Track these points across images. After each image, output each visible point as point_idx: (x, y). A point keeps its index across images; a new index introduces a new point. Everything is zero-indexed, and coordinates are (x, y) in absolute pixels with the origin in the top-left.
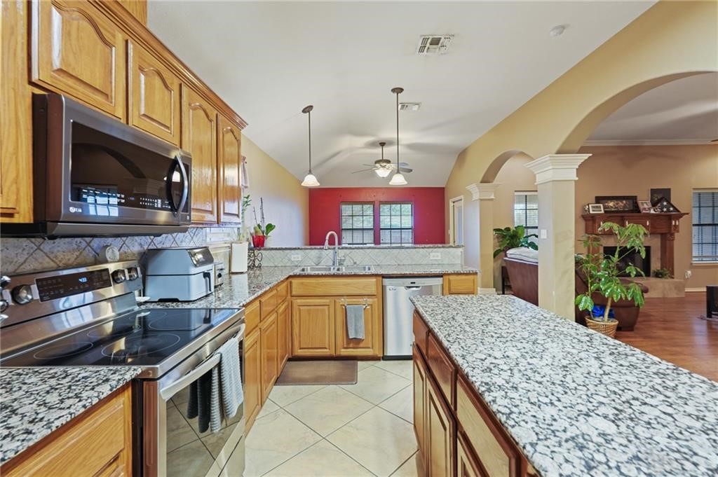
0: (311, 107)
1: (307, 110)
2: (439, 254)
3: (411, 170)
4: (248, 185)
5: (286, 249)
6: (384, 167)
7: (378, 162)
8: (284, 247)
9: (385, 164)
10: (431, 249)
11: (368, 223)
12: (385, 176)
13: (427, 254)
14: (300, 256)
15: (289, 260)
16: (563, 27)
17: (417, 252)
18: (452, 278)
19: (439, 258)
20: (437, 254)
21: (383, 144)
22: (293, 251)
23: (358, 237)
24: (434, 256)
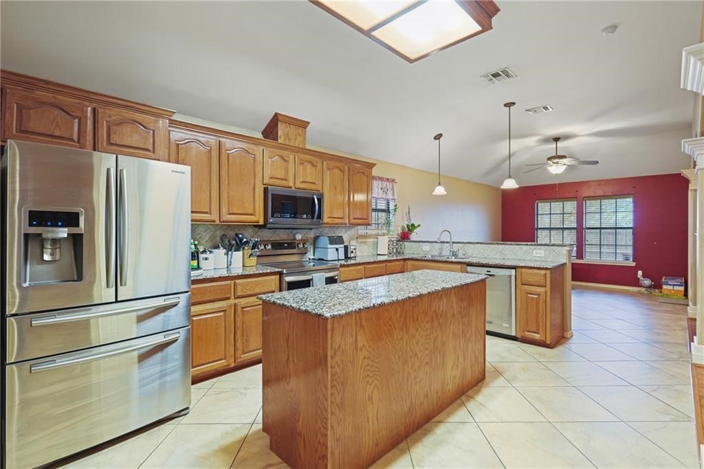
0: (441, 135)
1: (438, 137)
2: (543, 251)
3: (597, 162)
4: (396, 197)
5: (420, 242)
6: (557, 163)
7: (549, 159)
8: (424, 240)
9: (556, 160)
10: (534, 247)
11: (571, 222)
12: (560, 172)
13: (531, 251)
14: (428, 247)
15: (422, 249)
16: (615, 27)
17: (521, 249)
18: (524, 270)
19: (543, 255)
20: (540, 251)
21: (557, 139)
22: (424, 244)
23: (556, 237)
24: (537, 253)
